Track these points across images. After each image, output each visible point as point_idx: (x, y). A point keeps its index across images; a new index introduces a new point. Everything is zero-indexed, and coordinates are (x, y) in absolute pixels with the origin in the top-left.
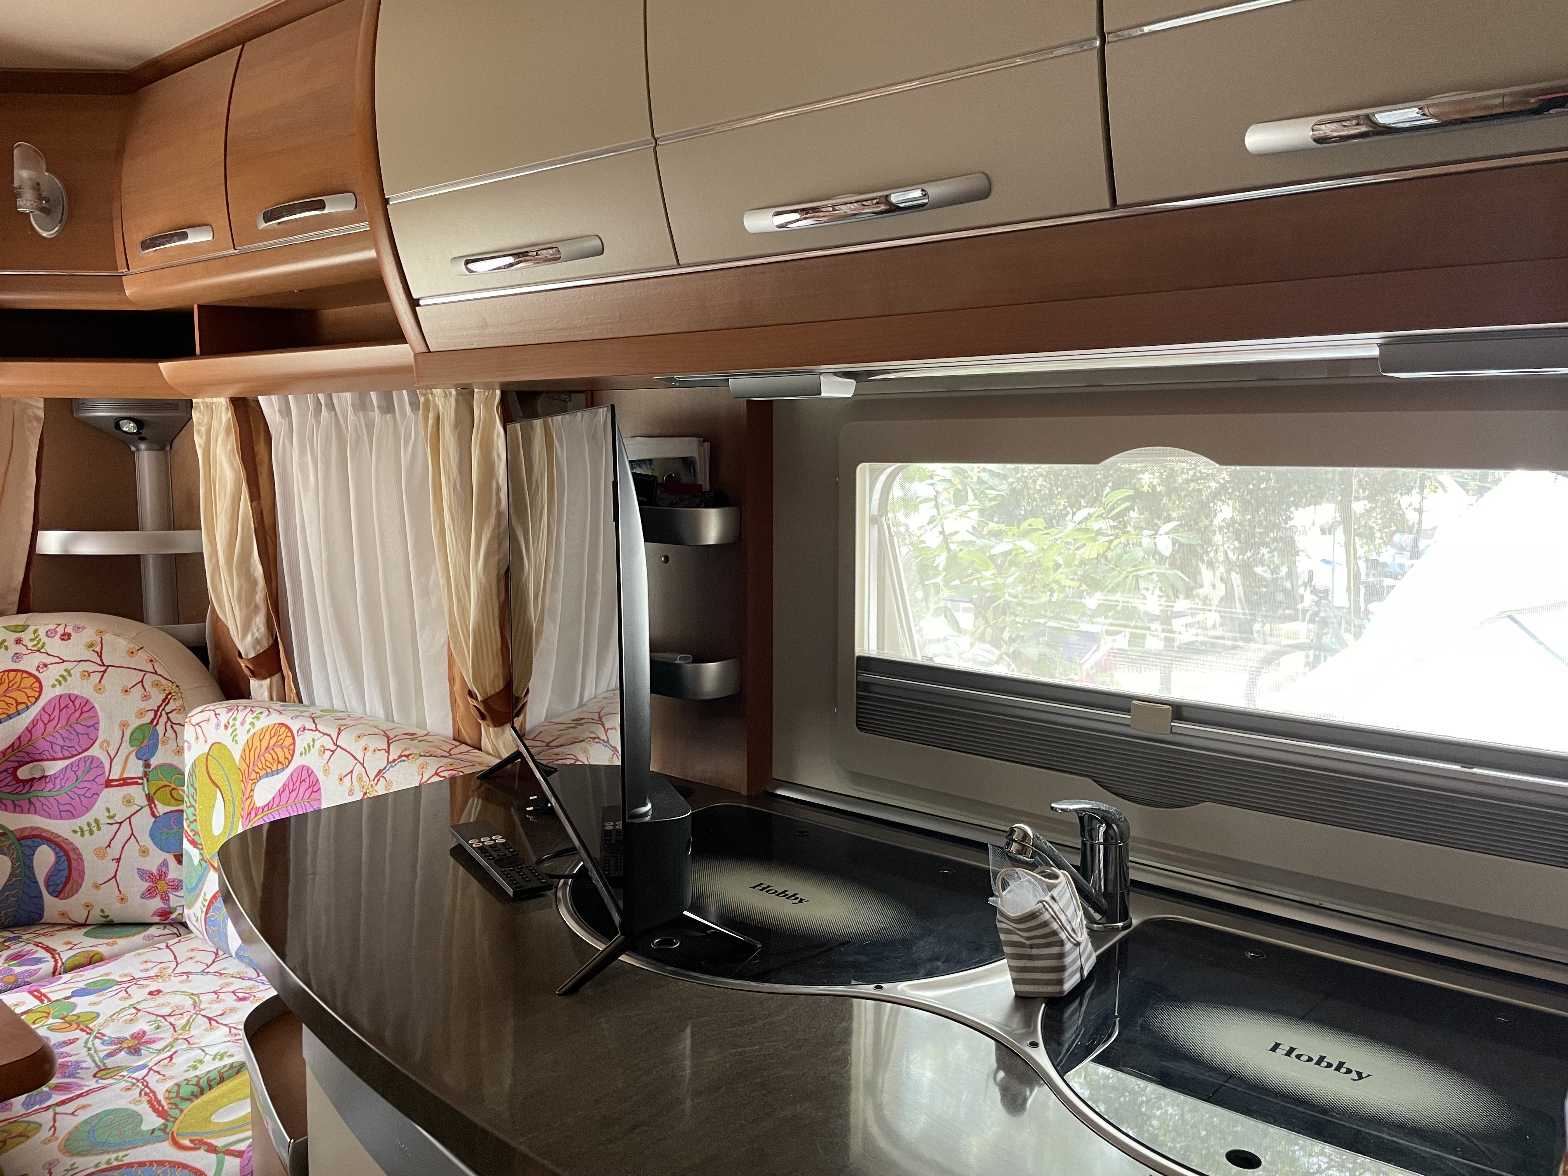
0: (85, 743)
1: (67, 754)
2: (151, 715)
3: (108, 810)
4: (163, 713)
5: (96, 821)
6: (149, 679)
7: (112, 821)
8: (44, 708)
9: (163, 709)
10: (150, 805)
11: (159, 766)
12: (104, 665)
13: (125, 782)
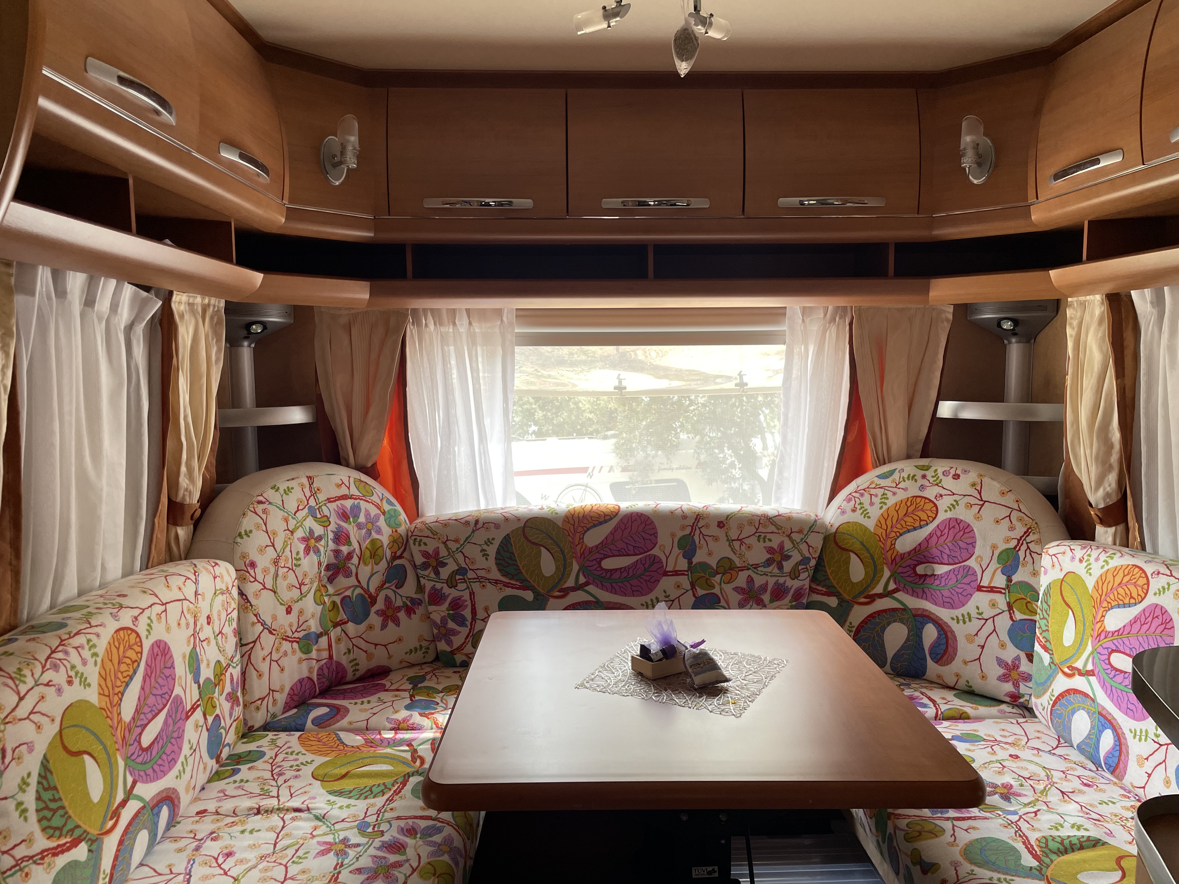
0: (965, 555)
1: (951, 561)
2: (1015, 542)
3: (978, 608)
4: (1024, 542)
5: (968, 614)
6: (1015, 515)
7: (980, 617)
8: (938, 526)
9: (1025, 539)
10: (1009, 611)
11: (1019, 582)
12: (982, 500)
13: (992, 590)
